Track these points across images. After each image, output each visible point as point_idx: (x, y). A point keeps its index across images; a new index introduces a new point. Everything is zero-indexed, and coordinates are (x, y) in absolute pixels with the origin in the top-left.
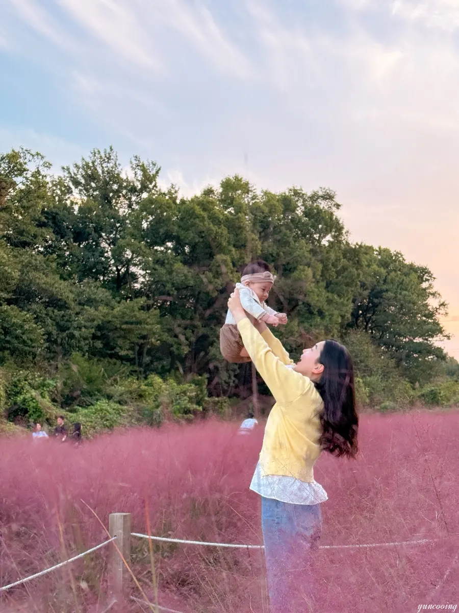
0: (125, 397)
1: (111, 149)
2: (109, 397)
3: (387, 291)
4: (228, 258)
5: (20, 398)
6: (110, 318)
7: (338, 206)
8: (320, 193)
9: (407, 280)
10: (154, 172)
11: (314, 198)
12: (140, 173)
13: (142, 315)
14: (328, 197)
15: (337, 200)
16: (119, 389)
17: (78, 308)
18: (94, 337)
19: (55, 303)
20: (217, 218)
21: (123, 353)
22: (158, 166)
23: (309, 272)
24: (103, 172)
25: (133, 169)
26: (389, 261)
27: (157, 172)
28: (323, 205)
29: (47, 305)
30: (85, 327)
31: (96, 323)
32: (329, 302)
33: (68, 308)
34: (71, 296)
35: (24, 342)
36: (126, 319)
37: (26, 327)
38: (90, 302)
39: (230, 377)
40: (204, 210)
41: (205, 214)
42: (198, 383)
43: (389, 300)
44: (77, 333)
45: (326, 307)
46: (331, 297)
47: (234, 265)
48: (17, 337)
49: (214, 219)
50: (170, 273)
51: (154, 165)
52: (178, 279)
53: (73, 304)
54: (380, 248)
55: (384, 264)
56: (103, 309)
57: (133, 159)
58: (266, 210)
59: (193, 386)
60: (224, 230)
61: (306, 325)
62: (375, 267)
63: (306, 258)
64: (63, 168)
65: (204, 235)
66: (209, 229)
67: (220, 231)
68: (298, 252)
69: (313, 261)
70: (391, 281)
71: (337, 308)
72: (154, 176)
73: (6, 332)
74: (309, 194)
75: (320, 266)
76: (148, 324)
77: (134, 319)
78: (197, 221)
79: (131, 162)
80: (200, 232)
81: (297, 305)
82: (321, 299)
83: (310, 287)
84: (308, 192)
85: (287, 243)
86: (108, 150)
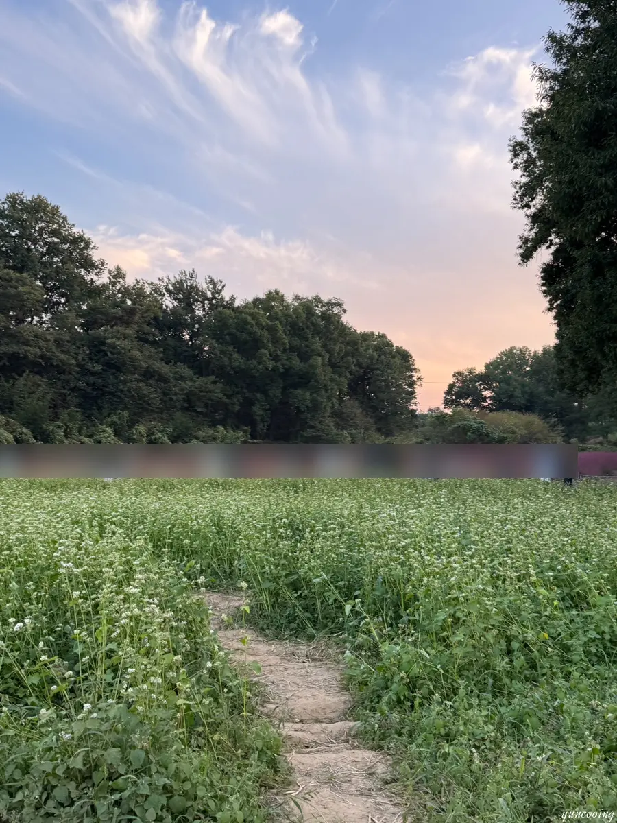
0: (206, 439)
1: (193, 271)
2: (197, 438)
3: (378, 369)
4: (266, 352)
5: (153, 437)
6: (192, 389)
7: (345, 311)
8: (333, 301)
9: (392, 361)
10: (220, 288)
11: (329, 304)
12: (211, 286)
13: (212, 387)
14: (339, 305)
15: (345, 307)
16: (201, 434)
17: (174, 382)
18: (184, 400)
19: (162, 379)
20: (261, 325)
21: (200, 410)
22: (224, 283)
23: (319, 359)
24: (187, 286)
25: (207, 283)
26: (382, 345)
27: (223, 287)
28: (336, 310)
29: (158, 381)
30: (179, 394)
31: (185, 392)
32: (332, 380)
33: (169, 382)
34: (172, 375)
35: (149, 404)
36: (203, 389)
37: (151, 396)
38: (182, 378)
39: (264, 426)
40: (253, 319)
41: (253, 322)
42: (245, 431)
43: (378, 376)
44: (174, 398)
45: (329, 383)
46: (333, 377)
47: (271, 356)
48: (145, 401)
49: (259, 324)
50: (230, 359)
51: (221, 282)
52: (236, 364)
53: (172, 380)
54: (379, 333)
55: (378, 349)
56: (189, 383)
57: (207, 277)
58: (294, 316)
59: (242, 433)
60: (266, 333)
61: (315, 395)
62: (371, 351)
63: (319, 350)
64: (159, 279)
65: (252, 336)
66: (256, 332)
67: (263, 333)
68: (313, 346)
69: (323, 352)
70: (382, 363)
71: (337, 385)
72: (221, 291)
73: (140, 399)
74: (326, 301)
75: (327, 356)
76: (216, 393)
77: (207, 390)
78: (248, 327)
79: (206, 279)
80: (250, 334)
81: (310, 381)
82: (326, 378)
83: (319, 370)
84: (325, 299)
85: (307, 339)
86: (191, 272)
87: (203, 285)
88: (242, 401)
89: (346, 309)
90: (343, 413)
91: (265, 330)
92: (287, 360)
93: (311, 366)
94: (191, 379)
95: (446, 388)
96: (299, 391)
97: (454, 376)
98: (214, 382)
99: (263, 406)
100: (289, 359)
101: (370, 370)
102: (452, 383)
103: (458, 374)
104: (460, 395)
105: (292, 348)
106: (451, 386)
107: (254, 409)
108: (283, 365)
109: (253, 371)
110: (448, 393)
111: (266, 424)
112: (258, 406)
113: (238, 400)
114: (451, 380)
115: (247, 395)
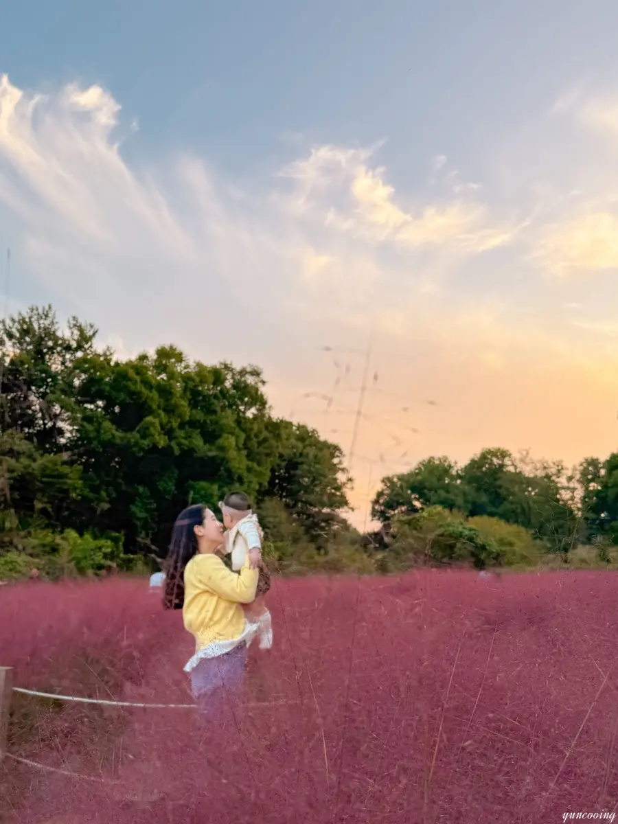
0: (37, 550)
1: (50, 307)
3: (302, 463)
4: (157, 421)
6: (30, 470)
7: (264, 382)
8: (249, 369)
9: (320, 455)
10: (91, 333)
11: (243, 372)
12: (76, 332)
13: (66, 469)
14: (256, 373)
15: (264, 377)
16: (32, 541)
20: (150, 383)
22: (96, 327)
23: (232, 440)
24: (39, 328)
25: (70, 328)
26: (305, 436)
27: (94, 334)
28: (250, 380)
31: (15, 474)
32: (249, 469)
36: (48, 472)
38: (12, 453)
40: (138, 374)
41: (138, 378)
42: (116, 540)
43: (303, 471)
45: (245, 474)
46: (251, 465)
47: (162, 428)
49: (146, 383)
50: (98, 430)
51: (92, 326)
52: (105, 437)
54: (299, 424)
55: (302, 439)
56: (25, 461)
57: (71, 319)
58: (197, 379)
59: (109, 543)
60: (155, 394)
62: (293, 441)
63: (231, 427)
65: (134, 397)
66: (140, 393)
67: (151, 395)
68: (224, 421)
69: (237, 430)
70: (307, 456)
71: (256, 476)
72: (91, 337)
75: (243, 436)
76: (70, 479)
77: (56, 473)
78: (129, 383)
79: (69, 322)
80: (132, 394)
81: (218, 470)
82: (241, 467)
83: (232, 454)
84: (238, 367)
85: (214, 412)
86: (47, 308)
87: (65, 332)
88: (114, 496)
89: (265, 380)
91: (154, 391)
92: (185, 438)
93: (222, 449)
94: (30, 457)
95: (373, 497)
96: (203, 484)
97: (383, 481)
98: (71, 463)
99: (146, 504)
100: (188, 437)
101: (292, 465)
102: (380, 490)
103: (387, 480)
104: (390, 505)
105: (193, 424)
106: (380, 494)
107: (133, 508)
108: (179, 445)
109: (134, 449)
110: (376, 502)
111: (150, 532)
112: (140, 505)
113: (109, 495)
114: (380, 487)
115: (124, 488)
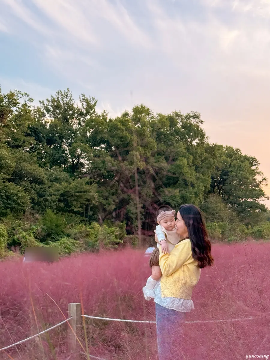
0: (78, 235)
1: (68, 90)
2: (69, 236)
4: (137, 153)
5: (16, 237)
6: (68, 189)
7: (202, 122)
8: (191, 115)
9: (243, 165)
10: (93, 103)
11: (188, 117)
12: (85, 104)
13: (87, 187)
14: (196, 117)
15: (201, 118)
17: (50, 184)
18: (60, 200)
19: (36, 181)
20: (131, 130)
21: (76, 210)
22: (96, 99)
23: (185, 160)
24: (64, 104)
25: (81, 102)
26: (232, 154)
27: (95, 103)
28: (193, 121)
29: (31, 182)
30: (54, 195)
31: (60, 192)
32: (197, 178)
33: (44, 184)
34: (46, 176)
35: (18, 204)
36: (78, 190)
37: (20, 195)
38: (57, 180)
40: (123, 125)
41: (123, 128)
43: (233, 177)
44: (49, 198)
45: (195, 182)
46: (198, 176)
47: (141, 157)
48: (14, 201)
49: (129, 130)
50: (103, 162)
51: (94, 99)
52: (109, 166)
53: (47, 181)
55: (230, 156)
56: (64, 184)
57: (81, 96)
58: (160, 125)
59: (118, 229)
60: (135, 137)
61: (184, 192)
62: (224, 157)
63: (183, 153)
64: (40, 102)
65: (123, 140)
66: (126, 136)
68: (178, 149)
69: (188, 154)
70: (234, 166)
71: (202, 182)
72: (94, 106)
73: (8, 198)
74: (185, 115)
76: (91, 192)
77: (83, 190)
78: (119, 132)
79: (80, 98)
80: (121, 138)
81: (179, 180)
82: (192, 177)
83: (186, 169)
86: (66, 91)
87: (78, 104)
88: (117, 201)
89: (202, 120)
90: (209, 207)
91: (134, 135)
93: (178, 166)
96: (169, 190)
98: (90, 183)
100: (157, 161)
105: (159, 153)
107: (129, 207)
108: (152, 166)
109: (125, 172)
113: (114, 201)
